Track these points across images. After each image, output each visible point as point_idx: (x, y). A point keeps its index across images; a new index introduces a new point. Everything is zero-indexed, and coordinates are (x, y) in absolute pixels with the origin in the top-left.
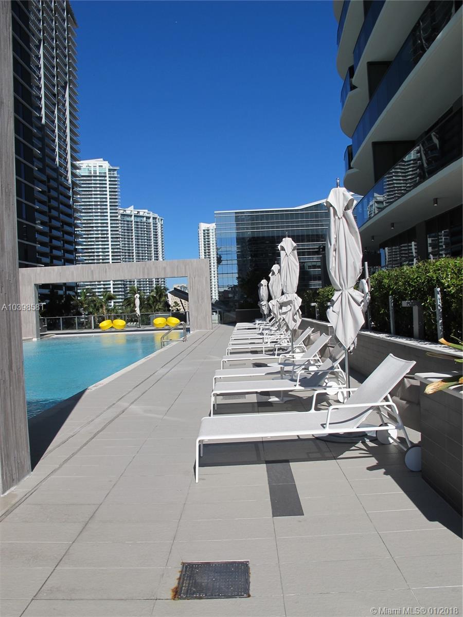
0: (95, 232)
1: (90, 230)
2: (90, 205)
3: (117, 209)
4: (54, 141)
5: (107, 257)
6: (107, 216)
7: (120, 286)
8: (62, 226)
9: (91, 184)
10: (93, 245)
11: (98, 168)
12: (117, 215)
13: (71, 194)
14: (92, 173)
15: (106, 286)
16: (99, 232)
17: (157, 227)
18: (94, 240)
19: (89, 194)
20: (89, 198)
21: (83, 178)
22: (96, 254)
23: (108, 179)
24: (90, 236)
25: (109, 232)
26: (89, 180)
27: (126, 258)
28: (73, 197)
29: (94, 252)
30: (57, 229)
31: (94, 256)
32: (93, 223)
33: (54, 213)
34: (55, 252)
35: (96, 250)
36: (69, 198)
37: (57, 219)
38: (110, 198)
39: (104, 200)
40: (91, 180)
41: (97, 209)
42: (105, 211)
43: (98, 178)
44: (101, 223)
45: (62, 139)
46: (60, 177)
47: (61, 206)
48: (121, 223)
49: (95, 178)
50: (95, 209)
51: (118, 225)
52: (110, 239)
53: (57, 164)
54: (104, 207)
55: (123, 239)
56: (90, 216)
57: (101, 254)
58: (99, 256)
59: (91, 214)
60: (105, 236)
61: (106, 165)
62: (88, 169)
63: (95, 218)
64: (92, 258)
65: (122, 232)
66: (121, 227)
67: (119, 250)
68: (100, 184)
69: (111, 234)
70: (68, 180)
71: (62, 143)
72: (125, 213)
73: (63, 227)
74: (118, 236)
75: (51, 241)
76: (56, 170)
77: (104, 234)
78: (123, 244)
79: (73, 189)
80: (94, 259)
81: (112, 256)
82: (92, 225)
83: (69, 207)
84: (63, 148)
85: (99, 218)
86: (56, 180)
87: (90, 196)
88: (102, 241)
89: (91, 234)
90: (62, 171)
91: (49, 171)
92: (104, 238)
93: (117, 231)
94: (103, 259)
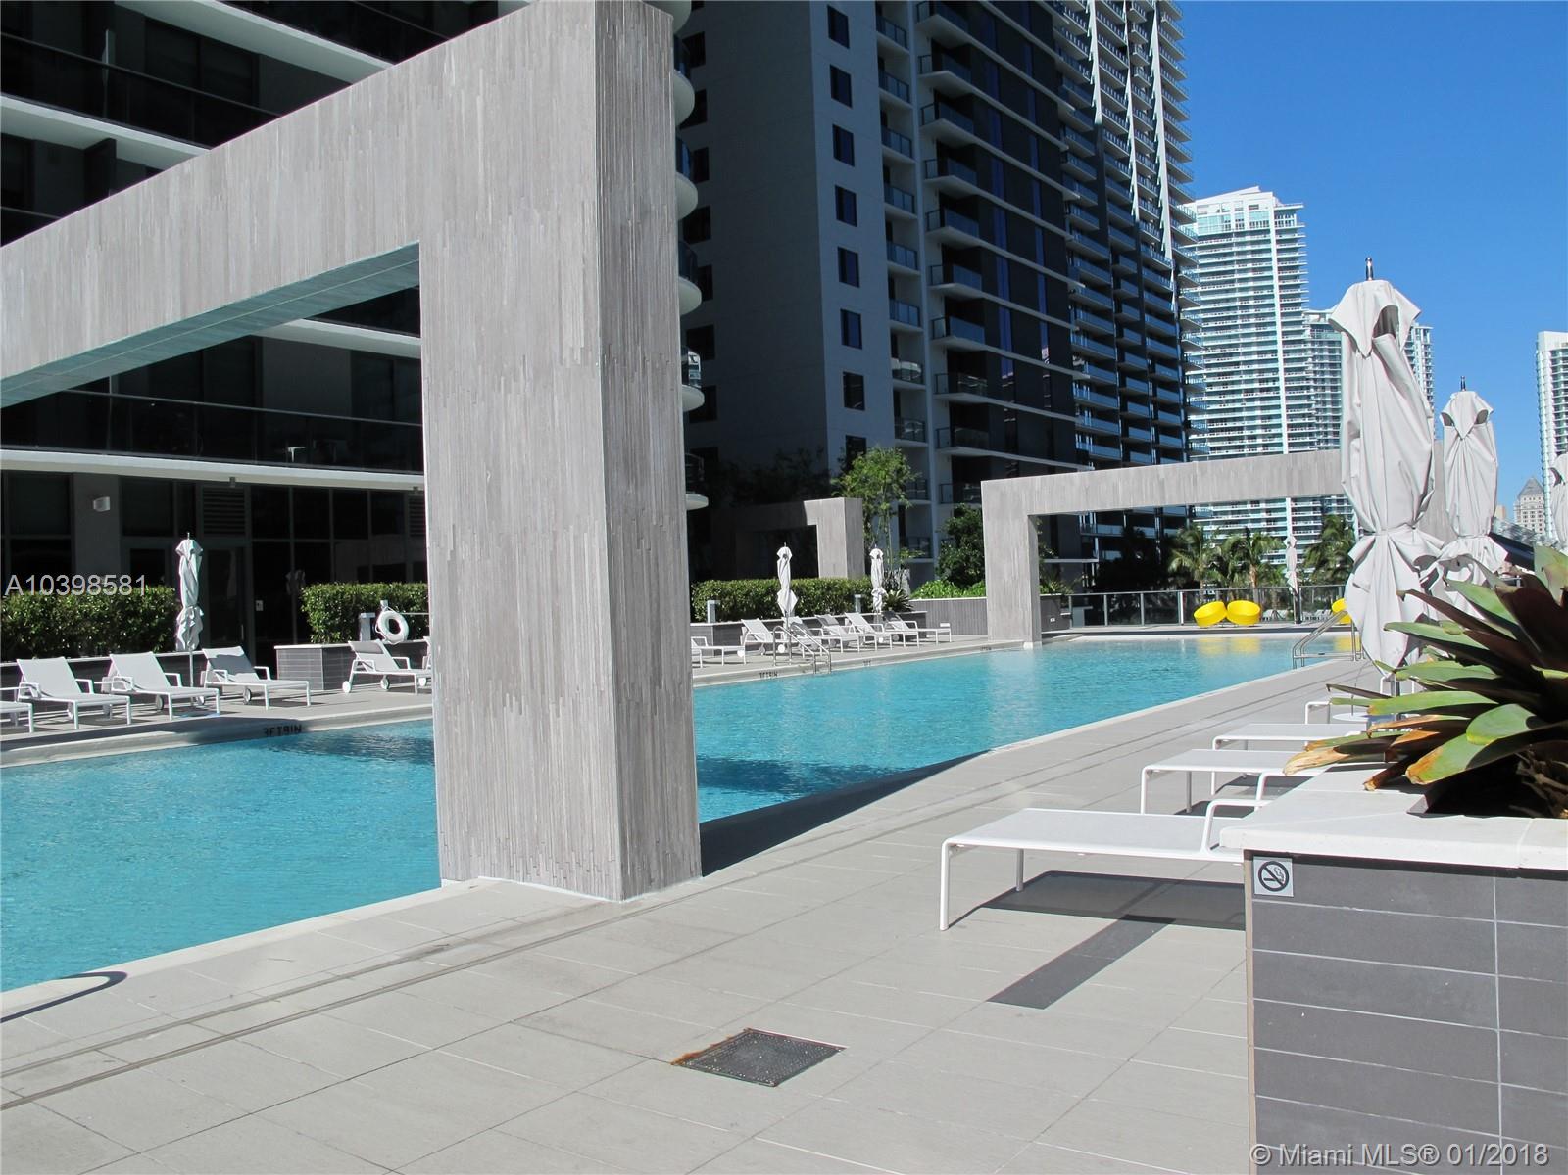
0: (1245, 377)
1: (1231, 373)
2: (1228, 309)
3: (1299, 314)
4: (1126, 161)
5: (1276, 440)
6: (1274, 333)
7: (1311, 514)
8: (1152, 368)
9: (1231, 254)
10: (1240, 410)
11: (1246, 210)
12: (1302, 328)
13: (1172, 286)
14: (1233, 226)
15: (1274, 515)
16: (1255, 376)
17: (1412, 351)
18: (1242, 396)
19: (1226, 282)
20: (1227, 291)
21: (1205, 243)
22: (1246, 433)
23: (1273, 236)
24: (1230, 388)
25: (1281, 375)
26: (1224, 246)
27: (1327, 441)
28: (1178, 293)
29: (1240, 429)
30: (1138, 375)
31: (1241, 438)
32: (1237, 354)
33: (1131, 337)
34: (1136, 434)
35: (1246, 423)
36: (1167, 296)
37: (1139, 351)
38: (1281, 287)
39: (1265, 292)
40: (1230, 245)
41: (1249, 316)
42: (1268, 320)
43: (1248, 238)
44: (1260, 353)
45: (1147, 154)
46: (1142, 247)
47: (1147, 318)
48: (1313, 350)
49: (1240, 239)
50: (1242, 317)
51: (1303, 355)
52: (1282, 393)
53: (1134, 216)
54: (1267, 311)
55: (1319, 391)
56: (1230, 337)
57: (1259, 431)
58: (1254, 437)
59: (1233, 332)
60: (1271, 384)
61: (1268, 202)
62: (1222, 217)
63: (1242, 340)
64: (1238, 443)
65: (1315, 372)
66: (1314, 358)
67: (1307, 421)
68: (1254, 252)
69: (1286, 380)
70: (1163, 253)
71: (1146, 164)
72: (1322, 322)
73: (1154, 371)
74: (1305, 383)
75: (1124, 408)
76: (1132, 231)
77: (1267, 380)
78: (1317, 403)
79: (1177, 272)
80: (1241, 447)
81: (1289, 435)
82: (1234, 359)
83: (1168, 318)
84: (1149, 177)
85: (1254, 339)
86: (1133, 255)
87: (1227, 287)
88: (1262, 399)
89: (1233, 383)
90: (1148, 231)
91: (1114, 236)
92: (1268, 389)
93: (1301, 369)
94: (1265, 446)
